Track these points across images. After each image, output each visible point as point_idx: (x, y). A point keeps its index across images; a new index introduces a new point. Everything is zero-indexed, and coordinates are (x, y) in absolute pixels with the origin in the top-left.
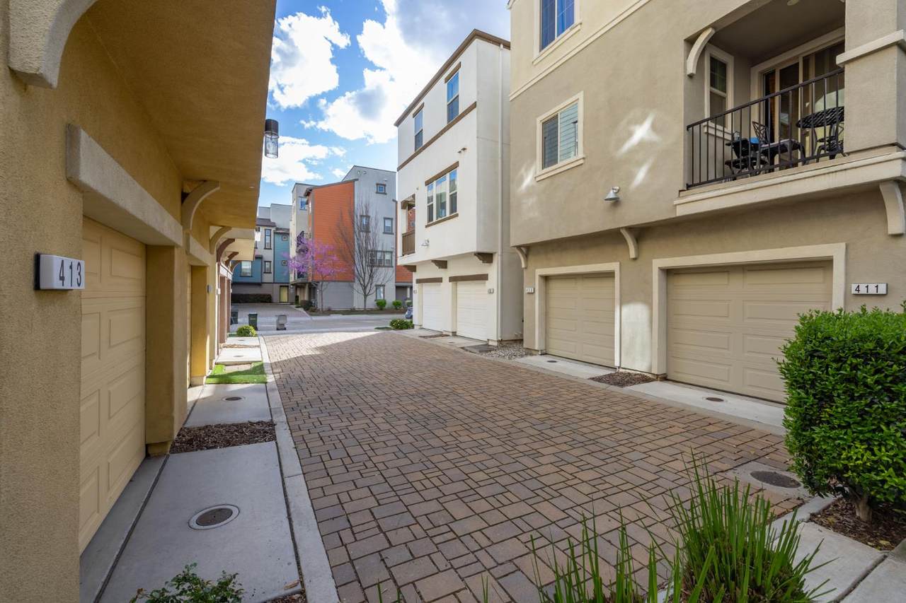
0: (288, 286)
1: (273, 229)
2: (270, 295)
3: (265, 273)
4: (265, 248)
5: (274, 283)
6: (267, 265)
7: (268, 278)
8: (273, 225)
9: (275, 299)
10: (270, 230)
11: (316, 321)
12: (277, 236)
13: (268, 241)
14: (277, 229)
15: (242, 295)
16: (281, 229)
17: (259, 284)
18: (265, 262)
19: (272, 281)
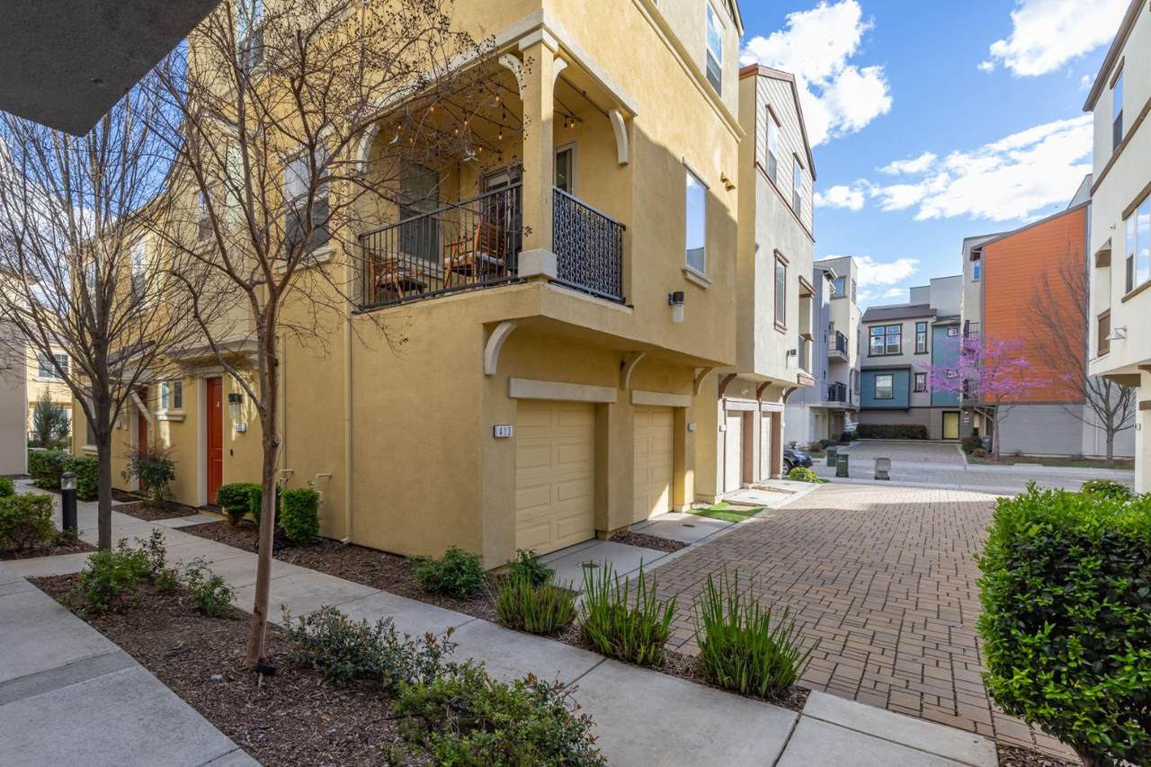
0: (959, 412)
1: (931, 321)
2: (924, 427)
3: (916, 391)
4: (916, 353)
5: (930, 407)
6: (920, 380)
7: (920, 399)
8: (933, 313)
9: (934, 431)
10: (926, 323)
11: (972, 473)
12: (937, 332)
13: (921, 341)
14: (939, 319)
15: (877, 427)
16: (948, 318)
17: (906, 410)
18: (916, 374)
19: (929, 405)
